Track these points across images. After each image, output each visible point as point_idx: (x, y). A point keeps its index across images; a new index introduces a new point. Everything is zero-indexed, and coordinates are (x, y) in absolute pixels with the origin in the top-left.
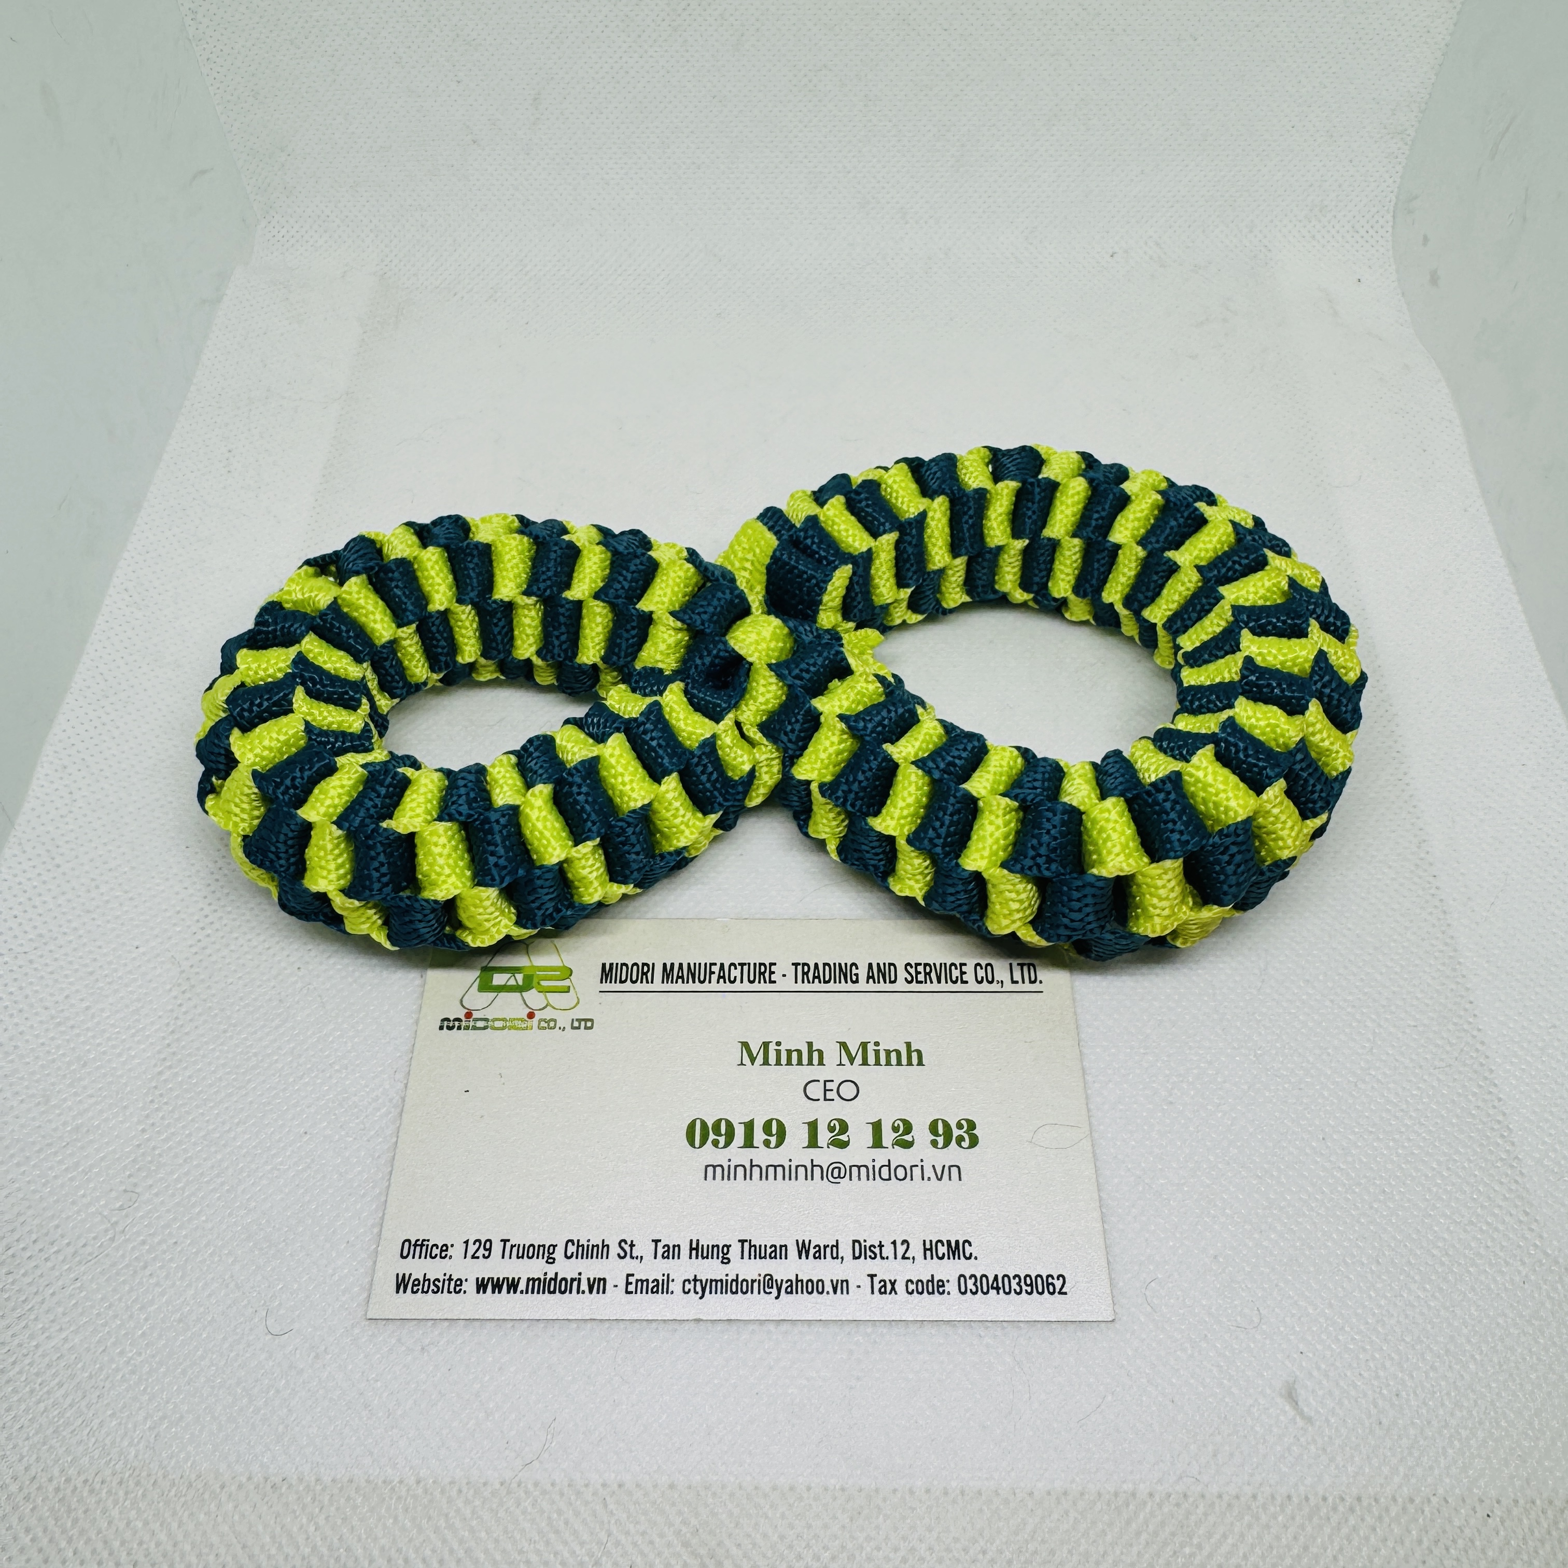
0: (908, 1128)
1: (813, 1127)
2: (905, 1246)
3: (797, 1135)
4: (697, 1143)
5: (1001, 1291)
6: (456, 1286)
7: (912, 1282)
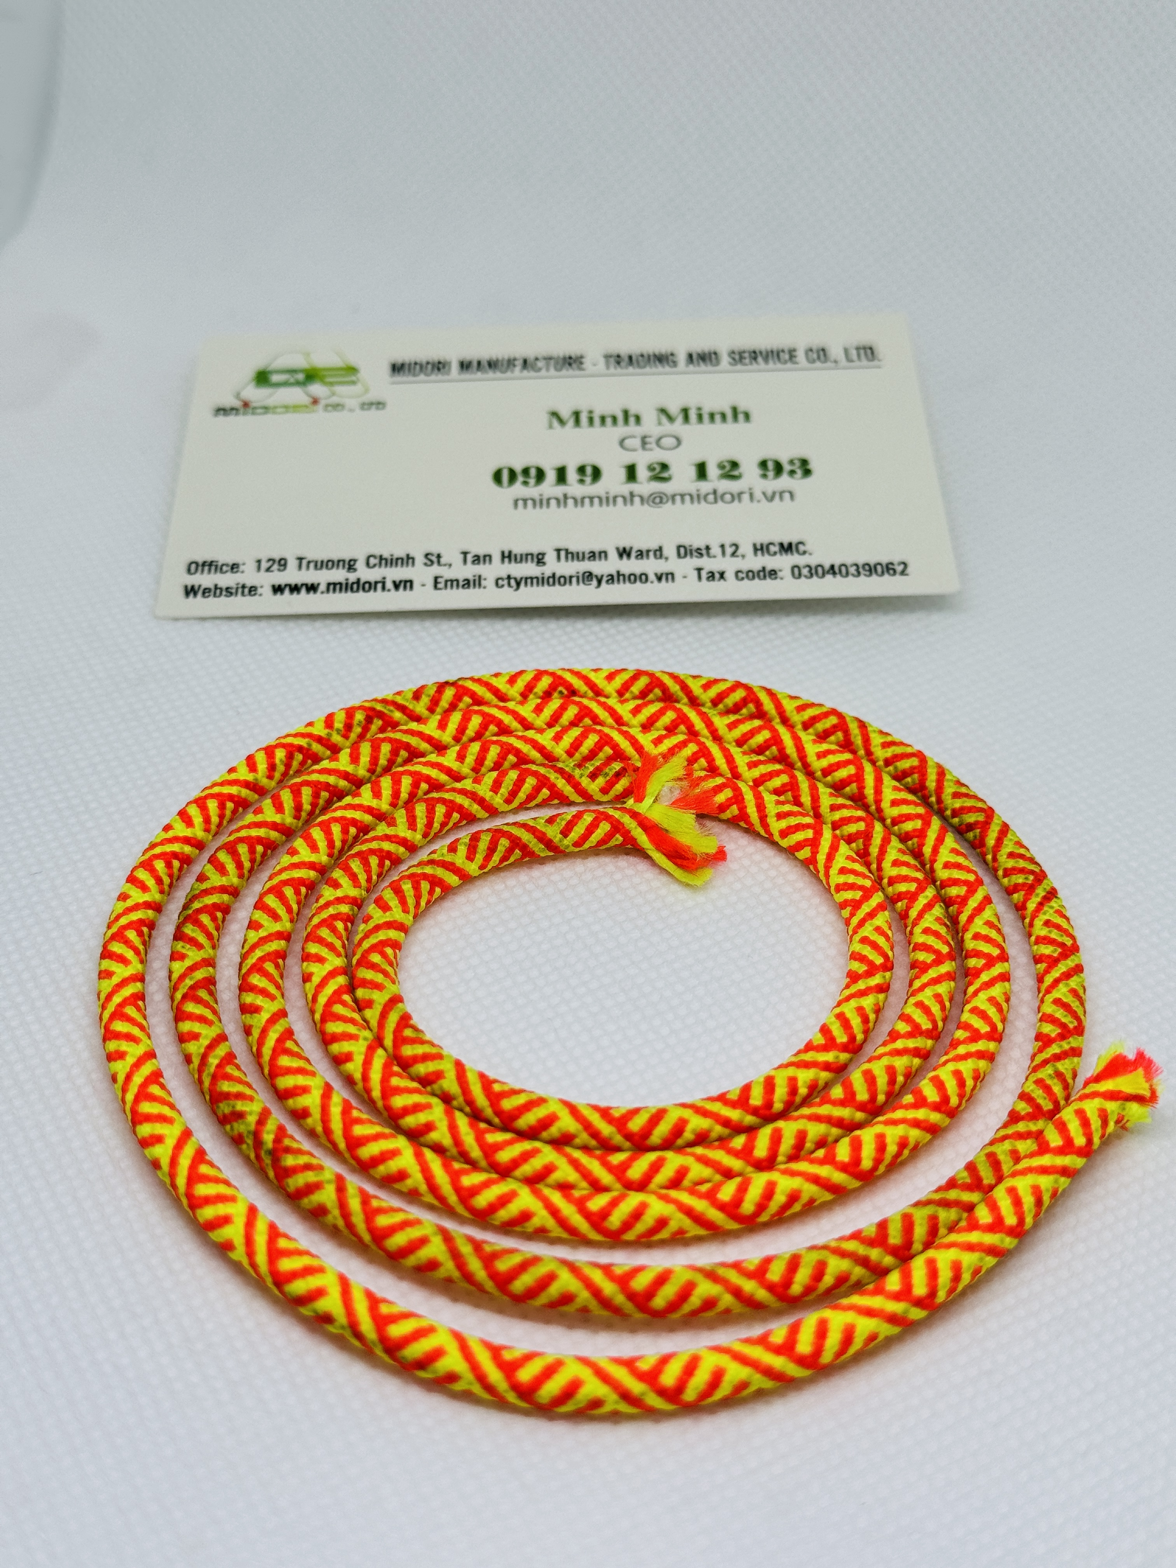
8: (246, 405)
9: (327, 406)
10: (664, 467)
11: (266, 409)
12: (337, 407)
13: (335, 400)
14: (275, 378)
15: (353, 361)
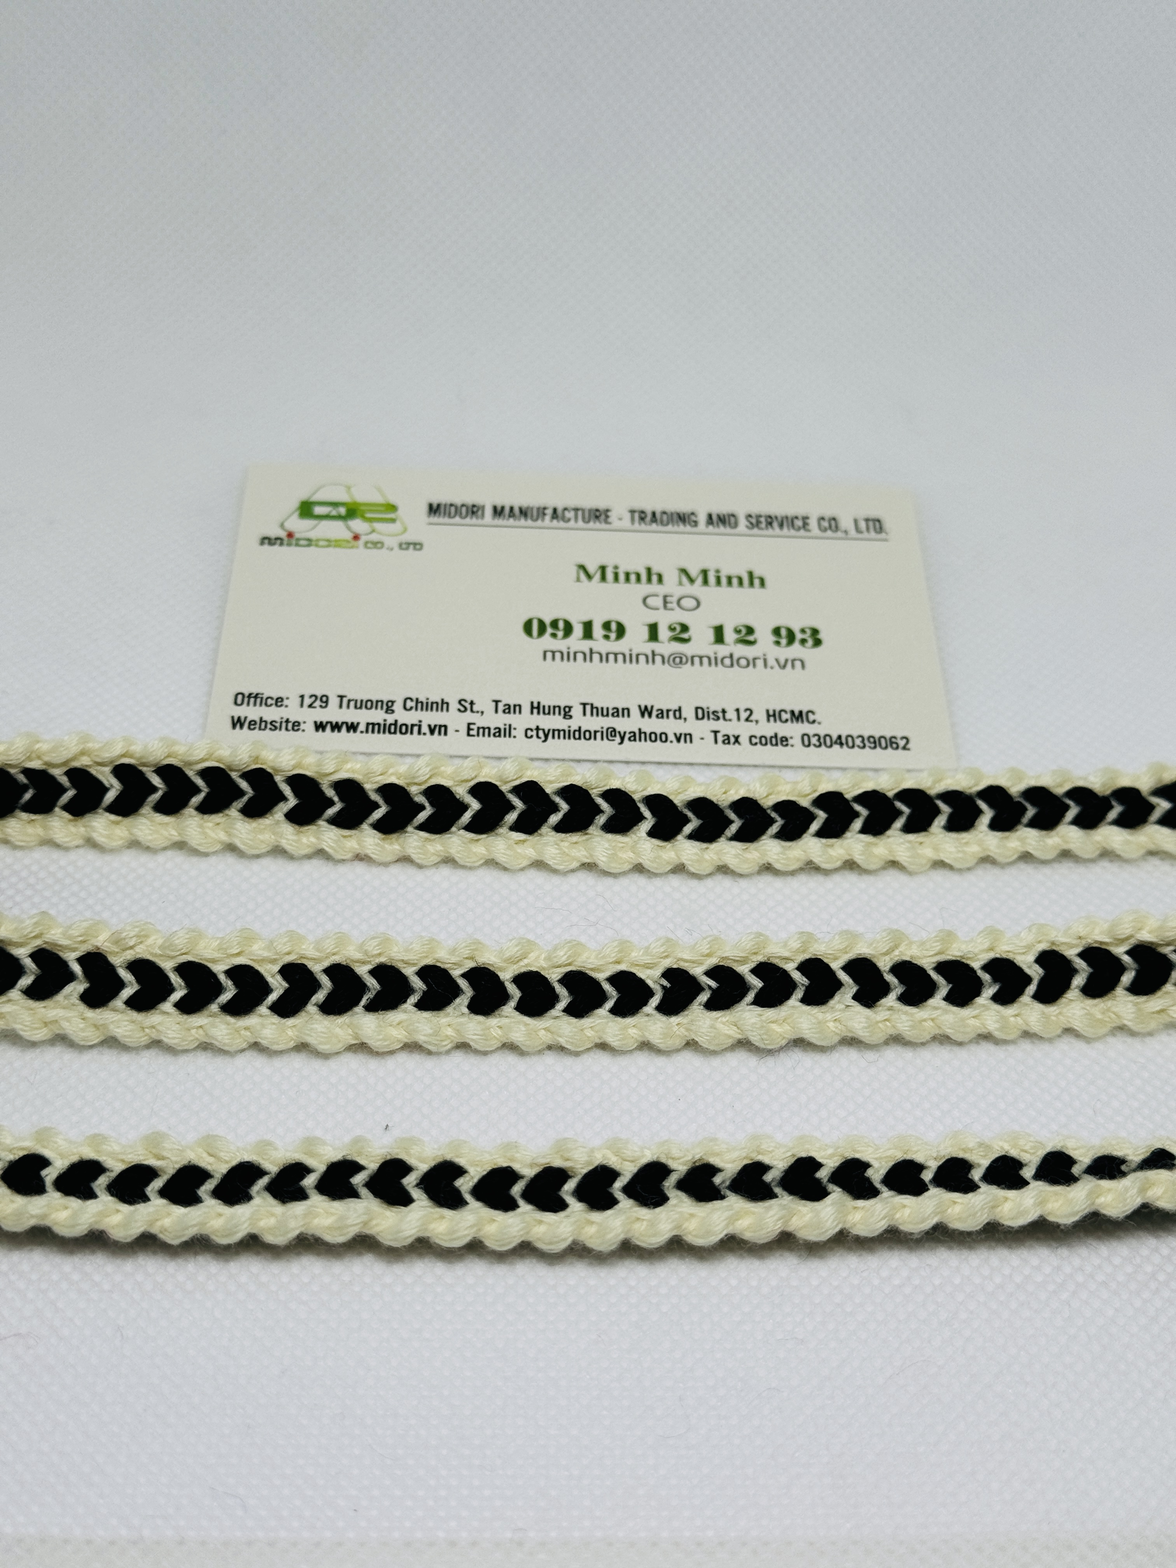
8: (290, 535)
9: (366, 543)
10: (685, 628)
11: (310, 542)
12: (377, 545)
13: (374, 537)
14: (318, 510)
15: (393, 500)
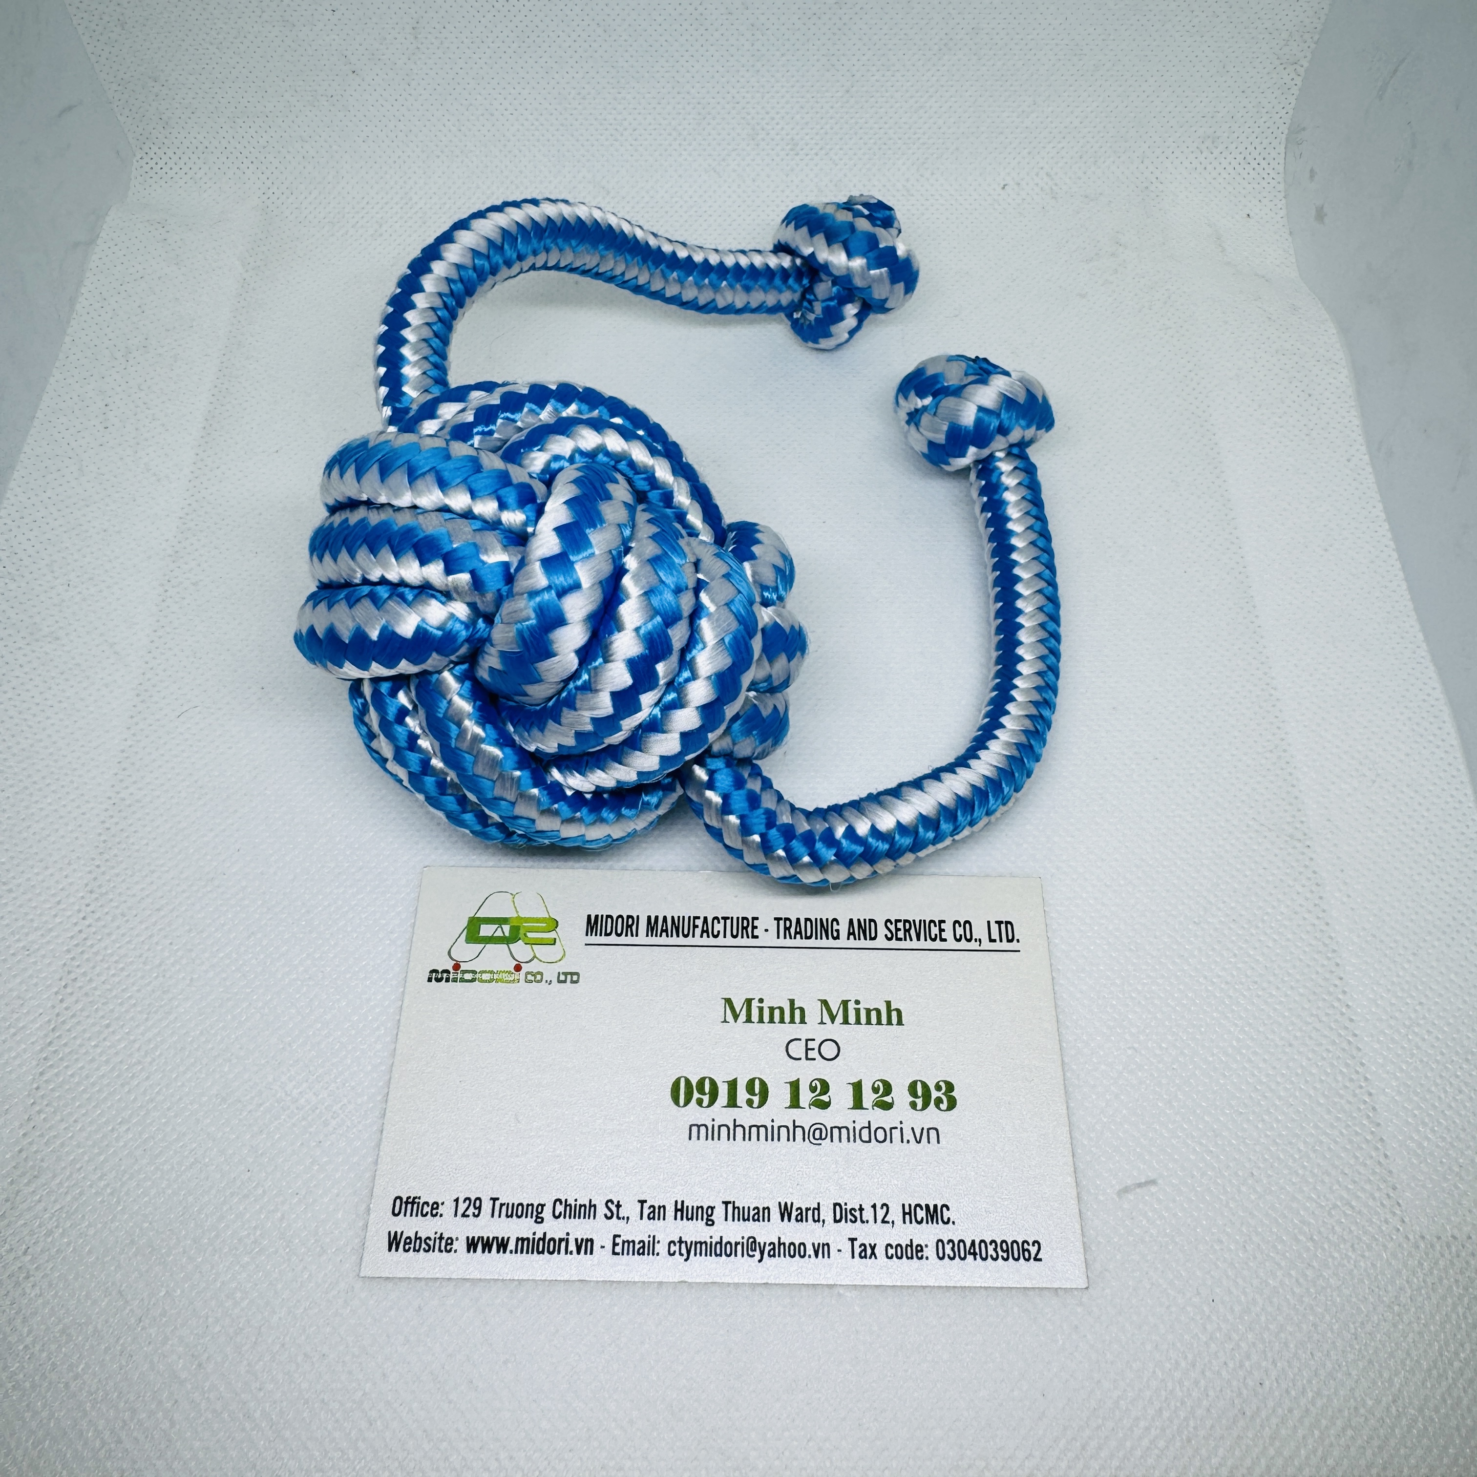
0: (888, 1088)
1: (795, 1086)
2: (885, 1208)
3: (779, 1095)
4: (682, 1101)
5: (978, 1257)
6: (446, 1244)
7: (892, 1247)
